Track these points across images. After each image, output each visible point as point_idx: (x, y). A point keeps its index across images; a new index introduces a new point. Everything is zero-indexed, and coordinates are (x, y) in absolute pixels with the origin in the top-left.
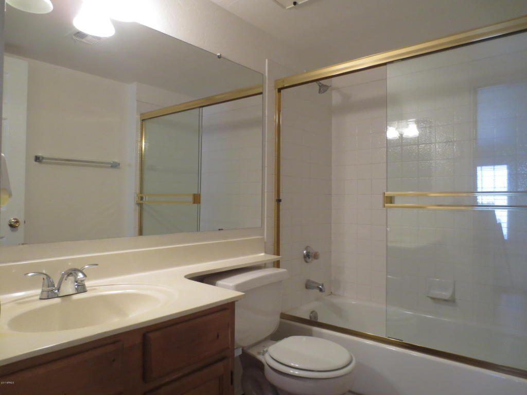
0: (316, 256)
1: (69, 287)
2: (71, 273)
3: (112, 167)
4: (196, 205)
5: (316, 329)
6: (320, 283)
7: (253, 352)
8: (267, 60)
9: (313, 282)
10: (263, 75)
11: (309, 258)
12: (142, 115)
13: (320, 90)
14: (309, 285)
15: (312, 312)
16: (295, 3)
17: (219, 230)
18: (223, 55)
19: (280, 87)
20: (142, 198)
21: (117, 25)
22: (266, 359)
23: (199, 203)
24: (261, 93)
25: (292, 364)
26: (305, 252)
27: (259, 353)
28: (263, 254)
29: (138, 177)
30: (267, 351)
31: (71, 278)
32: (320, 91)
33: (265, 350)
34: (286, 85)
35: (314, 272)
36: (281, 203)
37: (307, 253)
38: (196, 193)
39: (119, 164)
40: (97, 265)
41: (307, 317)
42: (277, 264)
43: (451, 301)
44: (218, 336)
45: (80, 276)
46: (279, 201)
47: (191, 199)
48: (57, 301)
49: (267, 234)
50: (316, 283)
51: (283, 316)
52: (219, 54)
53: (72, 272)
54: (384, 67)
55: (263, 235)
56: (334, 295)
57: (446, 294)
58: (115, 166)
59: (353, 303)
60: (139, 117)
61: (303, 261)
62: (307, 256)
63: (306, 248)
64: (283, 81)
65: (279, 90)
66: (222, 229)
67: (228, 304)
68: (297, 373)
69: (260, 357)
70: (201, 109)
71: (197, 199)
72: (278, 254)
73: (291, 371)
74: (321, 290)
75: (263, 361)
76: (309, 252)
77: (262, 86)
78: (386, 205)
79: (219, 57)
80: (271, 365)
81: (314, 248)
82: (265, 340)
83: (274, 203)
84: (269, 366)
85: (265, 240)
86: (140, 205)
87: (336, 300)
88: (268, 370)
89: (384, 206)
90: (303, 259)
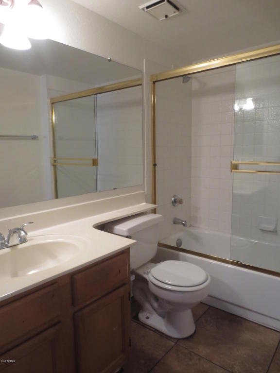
0: (181, 202)
1: (15, 240)
2: (15, 232)
3: (32, 139)
4: (95, 167)
5: (182, 253)
6: (184, 220)
7: (140, 272)
8: (144, 60)
9: (179, 220)
10: (141, 72)
11: (176, 203)
12: (51, 99)
13: (183, 80)
14: (176, 222)
15: (178, 240)
16: (166, 16)
17: (114, 189)
18: (112, 59)
19: (155, 80)
20: (55, 161)
21: (32, 41)
22: (149, 277)
23: (97, 165)
24: (141, 85)
25: (167, 282)
26: (173, 199)
27: (145, 273)
28: (144, 204)
29: (52, 145)
30: (150, 272)
31: (16, 235)
32: (184, 82)
33: (149, 271)
34: (159, 79)
35: (179, 212)
36: (156, 166)
37: (174, 199)
38: (95, 158)
39: (37, 137)
40: (32, 223)
41: (175, 245)
42: (154, 211)
43: (275, 232)
44: (120, 271)
45: (23, 233)
46: (155, 165)
47: (91, 162)
48: (7, 250)
49: (147, 189)
50: (180, 220)
51: (160, 245)
52: (109, 58)
53: (17, 231)
54: (234, 66)
55: (144, 190)
56: (193, 227)
57: (271, 227)
58: (34, 138)
59: (207, 232)
60: (49, 100)
61: (172, 206)
62: (175, 202)
63: (174, 197)
64: (157, 76)
65: (154, 83)
66: (116, 189)
67: (126, 249)
68: (170, 287)
69: (145, 276)
70: (95, 95)
71: (95, 162)
72: (155, 203)
73: (166, 286)
74: (184, 225)
75: (148, 278)
76: (176, 199)
77: (141, 79)
78: (233, 170)
79: (110, 60)
80: (153, 282)
81: (180, 197)
82: (148, 262)
83: (151, 167)
84: (152, 283)
85: (146, 193)
86: (55, 166)
87: (194, 231)
88: (151, 285)
89: (231, 171)
90: (172, 204)
